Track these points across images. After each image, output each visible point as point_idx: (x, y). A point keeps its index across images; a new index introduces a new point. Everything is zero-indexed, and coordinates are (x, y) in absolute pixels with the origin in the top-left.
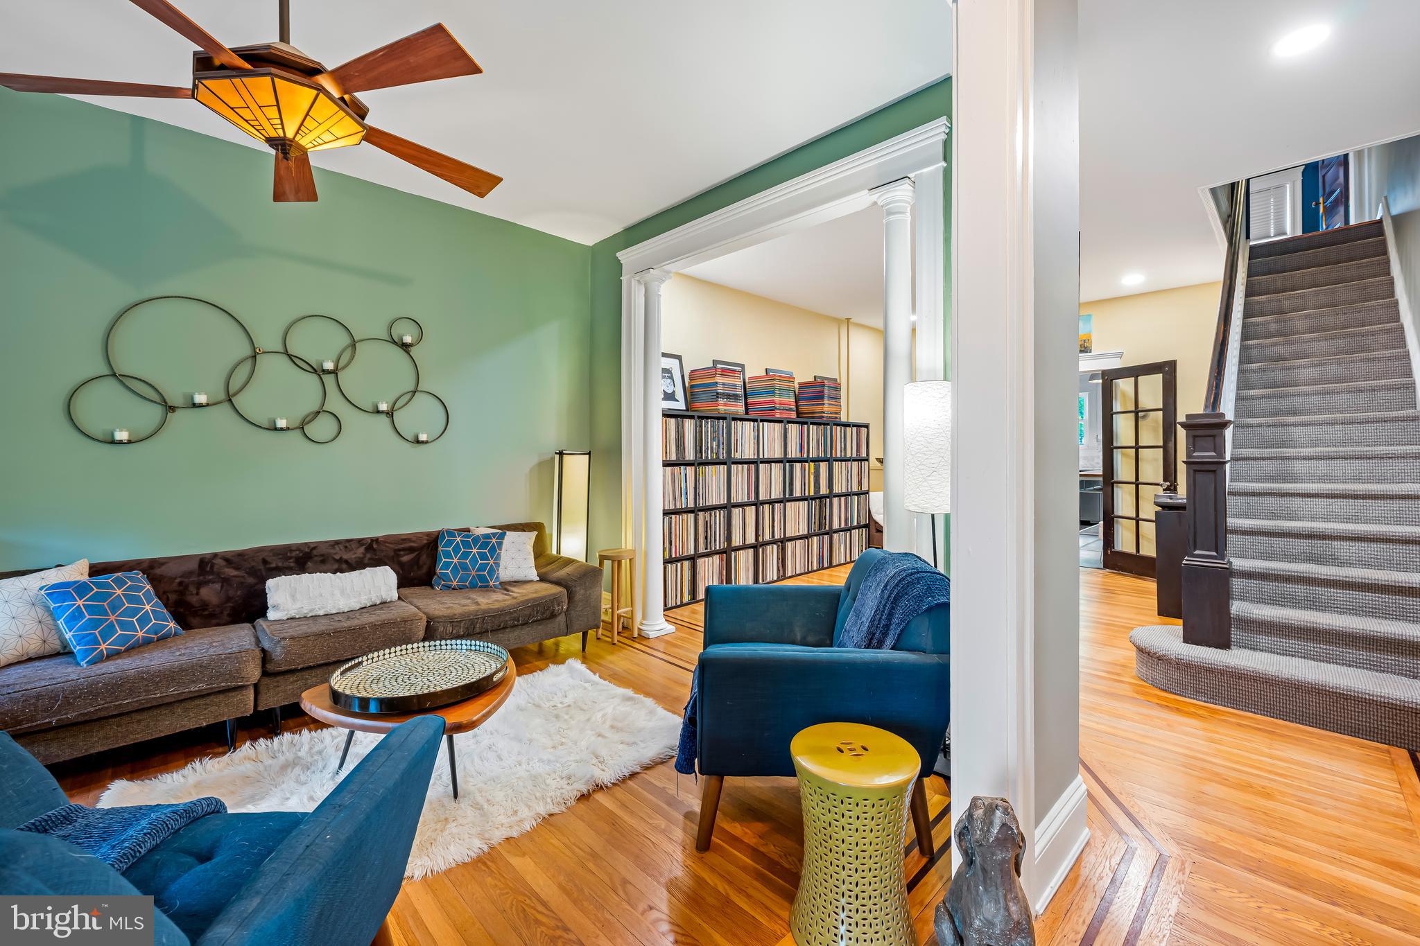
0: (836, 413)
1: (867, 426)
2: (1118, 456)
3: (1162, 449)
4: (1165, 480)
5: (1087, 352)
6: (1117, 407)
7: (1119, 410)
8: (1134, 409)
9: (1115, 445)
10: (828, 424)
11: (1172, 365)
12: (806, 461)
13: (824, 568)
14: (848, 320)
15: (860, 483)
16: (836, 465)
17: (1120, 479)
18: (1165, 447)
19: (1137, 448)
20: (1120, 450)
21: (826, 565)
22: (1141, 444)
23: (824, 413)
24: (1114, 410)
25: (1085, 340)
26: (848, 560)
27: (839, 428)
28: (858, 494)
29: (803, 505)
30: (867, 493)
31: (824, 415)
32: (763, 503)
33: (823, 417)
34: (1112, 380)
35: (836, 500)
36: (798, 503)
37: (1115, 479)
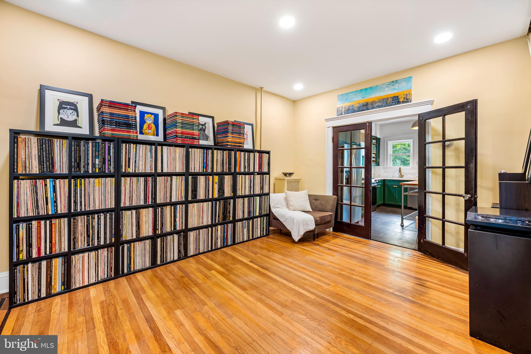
0: (241, 143)
1: (268, 153)
2: (429, 173)
3: (464, 169)
4: (466, 192)
5: (408, 102)
6: (429, 139)
7: (430, 141)
8: (442, 140)
9: (427, 165)
10: (233, 150)
11: (474, 103)
12: (210, 175)
13: (227, 246)
14: (261, 88)
15: (262, 188)
16: (239, 178)
17: (431, 190)
18: (467, 168)
19: (444, 168)
20: (430, 169)
21: (229, 243)
22: (447, 165)
23: (228, 142)
24: (427, 141)
25: (407, 94)
26: (251, 238)
27: (243, 153)
28: (260, 195)
29: (207, 206)
30: (268, 194)
31: (228, 144)
32: (163, 205)
33: (227, 145)
34: (425, 120)
35: (239, 201)
36: (202, 203)
37: (427, 190)
